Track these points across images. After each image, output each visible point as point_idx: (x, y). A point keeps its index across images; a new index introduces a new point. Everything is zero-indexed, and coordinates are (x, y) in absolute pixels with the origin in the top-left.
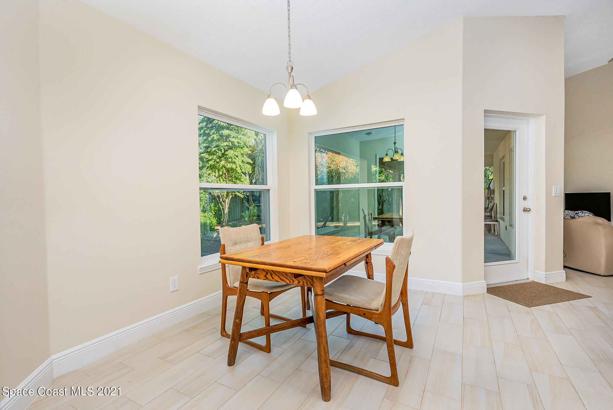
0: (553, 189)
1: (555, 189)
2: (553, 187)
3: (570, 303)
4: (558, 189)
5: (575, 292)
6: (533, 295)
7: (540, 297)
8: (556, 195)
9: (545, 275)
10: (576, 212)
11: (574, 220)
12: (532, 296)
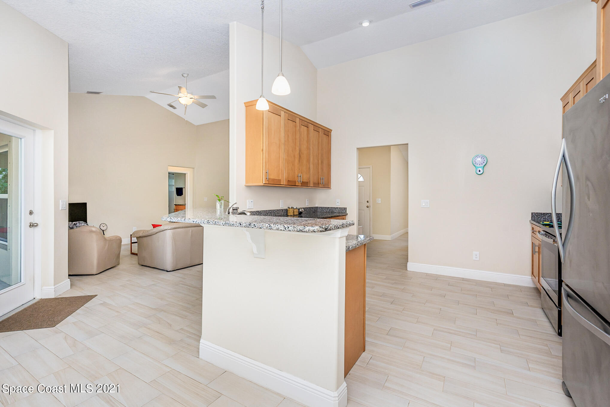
0: (60, 203)
1: (62, 203)
2: (60, 201)
3: (86, 307)
4: (64, 203)
5: (84, 296)
6: (50, 313)
7: (58, 312)
8: (63, 209)
9: (54, 289)
10: (74, 223)
11: (72, 230)
12: (50, 315)
